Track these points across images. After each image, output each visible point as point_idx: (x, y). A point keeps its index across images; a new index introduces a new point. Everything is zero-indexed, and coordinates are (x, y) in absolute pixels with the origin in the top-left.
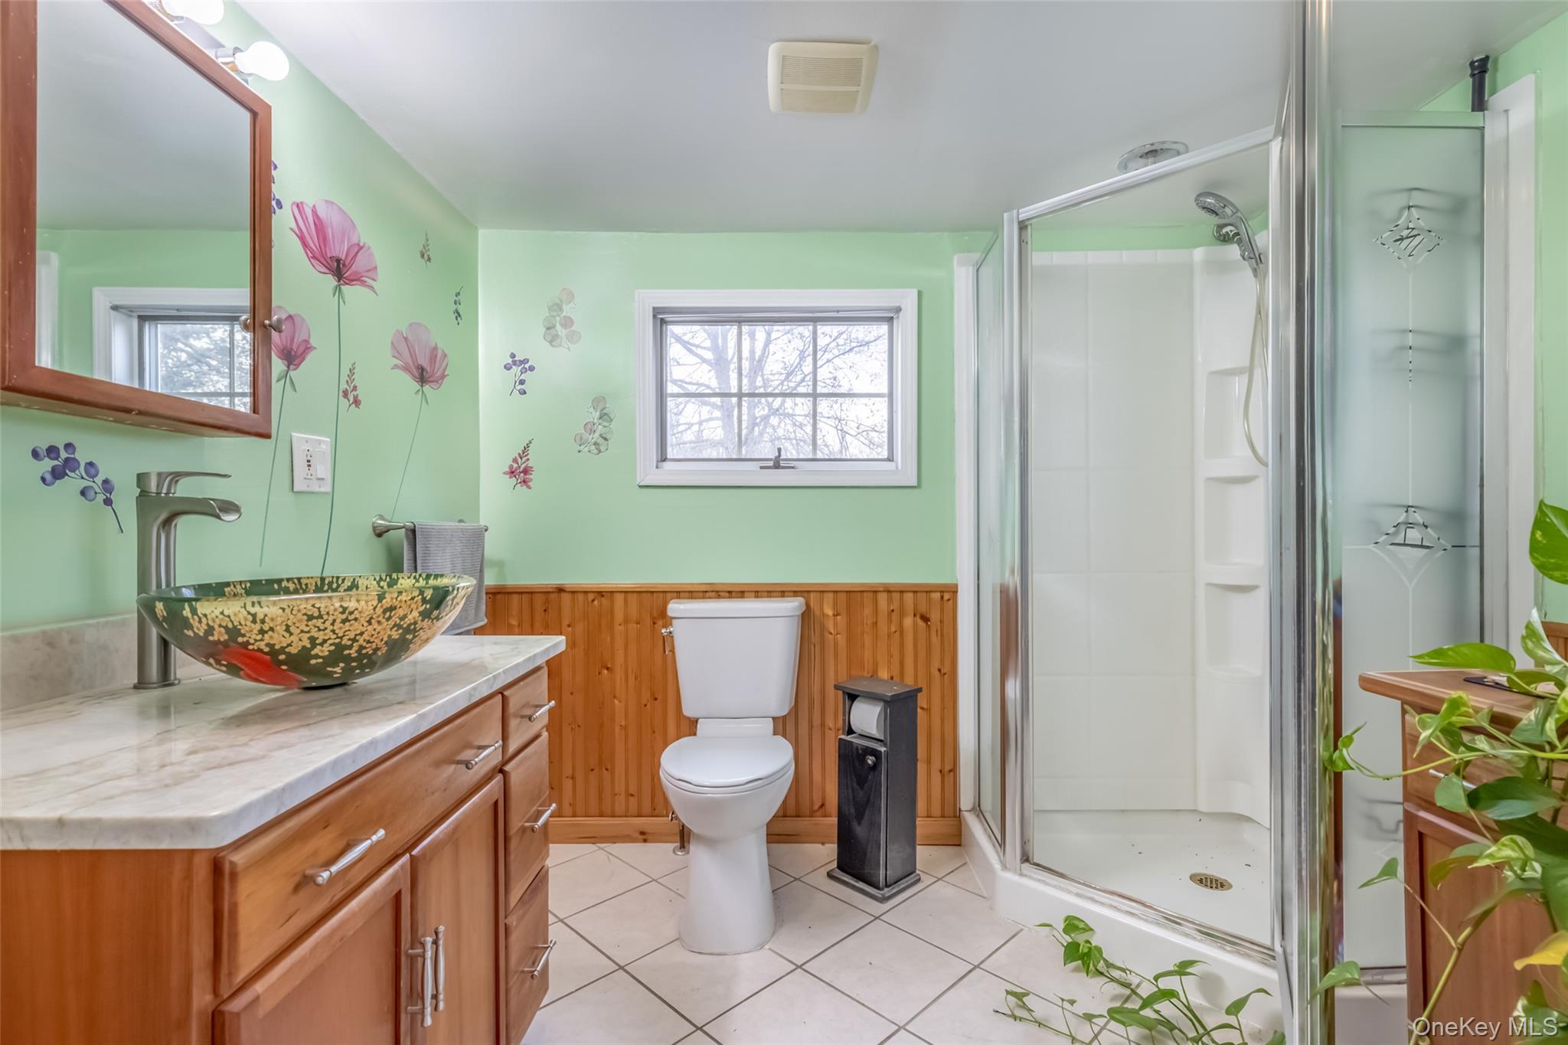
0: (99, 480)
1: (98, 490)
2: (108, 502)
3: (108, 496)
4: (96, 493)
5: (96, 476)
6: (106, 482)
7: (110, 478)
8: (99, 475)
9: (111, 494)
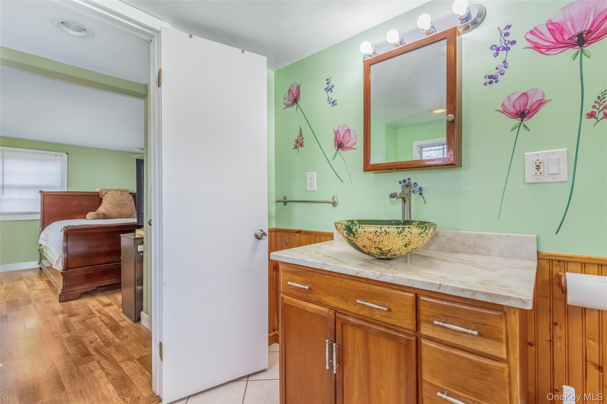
0: (418, 188)
1: (418, 191)
2: (421, 194)
3: (421, 192)
4: (417, 191)
5: (417, 186)
6: (420, 188)
7: (421, 187)
8: (418, 186)
9: (422, 191)
